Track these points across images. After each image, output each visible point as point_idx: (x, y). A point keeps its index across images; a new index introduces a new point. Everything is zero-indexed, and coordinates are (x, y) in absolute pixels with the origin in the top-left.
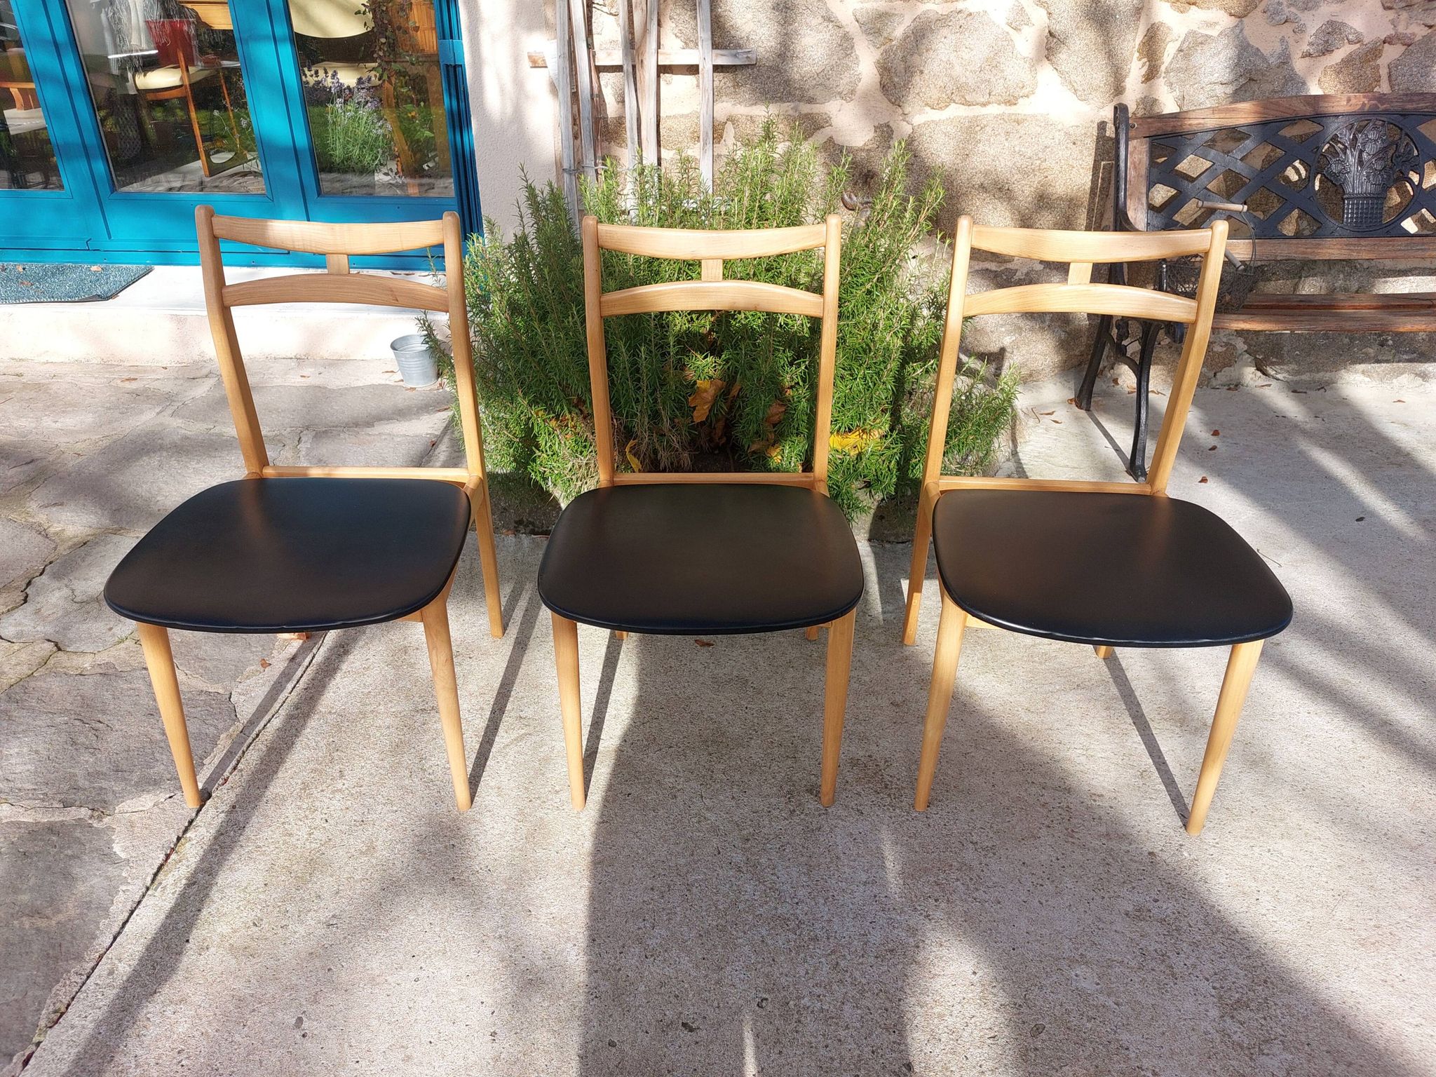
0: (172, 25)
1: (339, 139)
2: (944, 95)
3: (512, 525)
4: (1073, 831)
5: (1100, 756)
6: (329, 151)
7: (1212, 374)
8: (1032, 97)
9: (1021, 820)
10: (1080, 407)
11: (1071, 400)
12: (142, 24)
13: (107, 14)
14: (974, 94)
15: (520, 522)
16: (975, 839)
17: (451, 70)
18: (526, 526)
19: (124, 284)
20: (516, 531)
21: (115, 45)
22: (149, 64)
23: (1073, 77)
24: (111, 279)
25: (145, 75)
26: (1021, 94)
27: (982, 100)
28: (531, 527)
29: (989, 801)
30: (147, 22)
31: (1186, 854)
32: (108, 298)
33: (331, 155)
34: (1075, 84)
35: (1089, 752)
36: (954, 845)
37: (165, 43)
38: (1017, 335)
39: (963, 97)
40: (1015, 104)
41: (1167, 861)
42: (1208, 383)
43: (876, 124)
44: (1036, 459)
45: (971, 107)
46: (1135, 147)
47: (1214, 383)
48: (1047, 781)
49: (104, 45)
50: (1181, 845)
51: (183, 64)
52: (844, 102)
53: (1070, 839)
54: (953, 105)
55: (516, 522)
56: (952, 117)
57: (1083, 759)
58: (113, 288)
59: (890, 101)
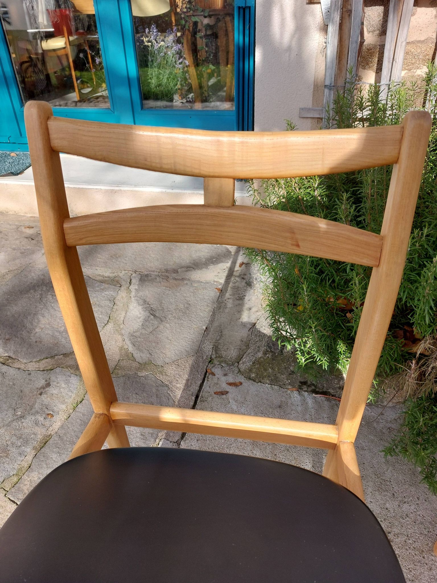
0: (61, 11)
1: (155, 72)
3: (297, 384)
6: (148, 79)
12: (44, 10)
13: (26, 4)
15: (304, 383)
17: (242, 11)
18: (309, 386)
19: (28, 165)
20: (300, 389)
21: (31, 24)
22: (49, 36)
24: (21, 162)
25: (46, 41)
28: (313, 388)
30: (47, 10)
32: (17, 174)
33: (149, 83)
37: (57, 22)
49: (26, 24)
51: (66, 34)
55: (301, 382)
58: (21, 167)
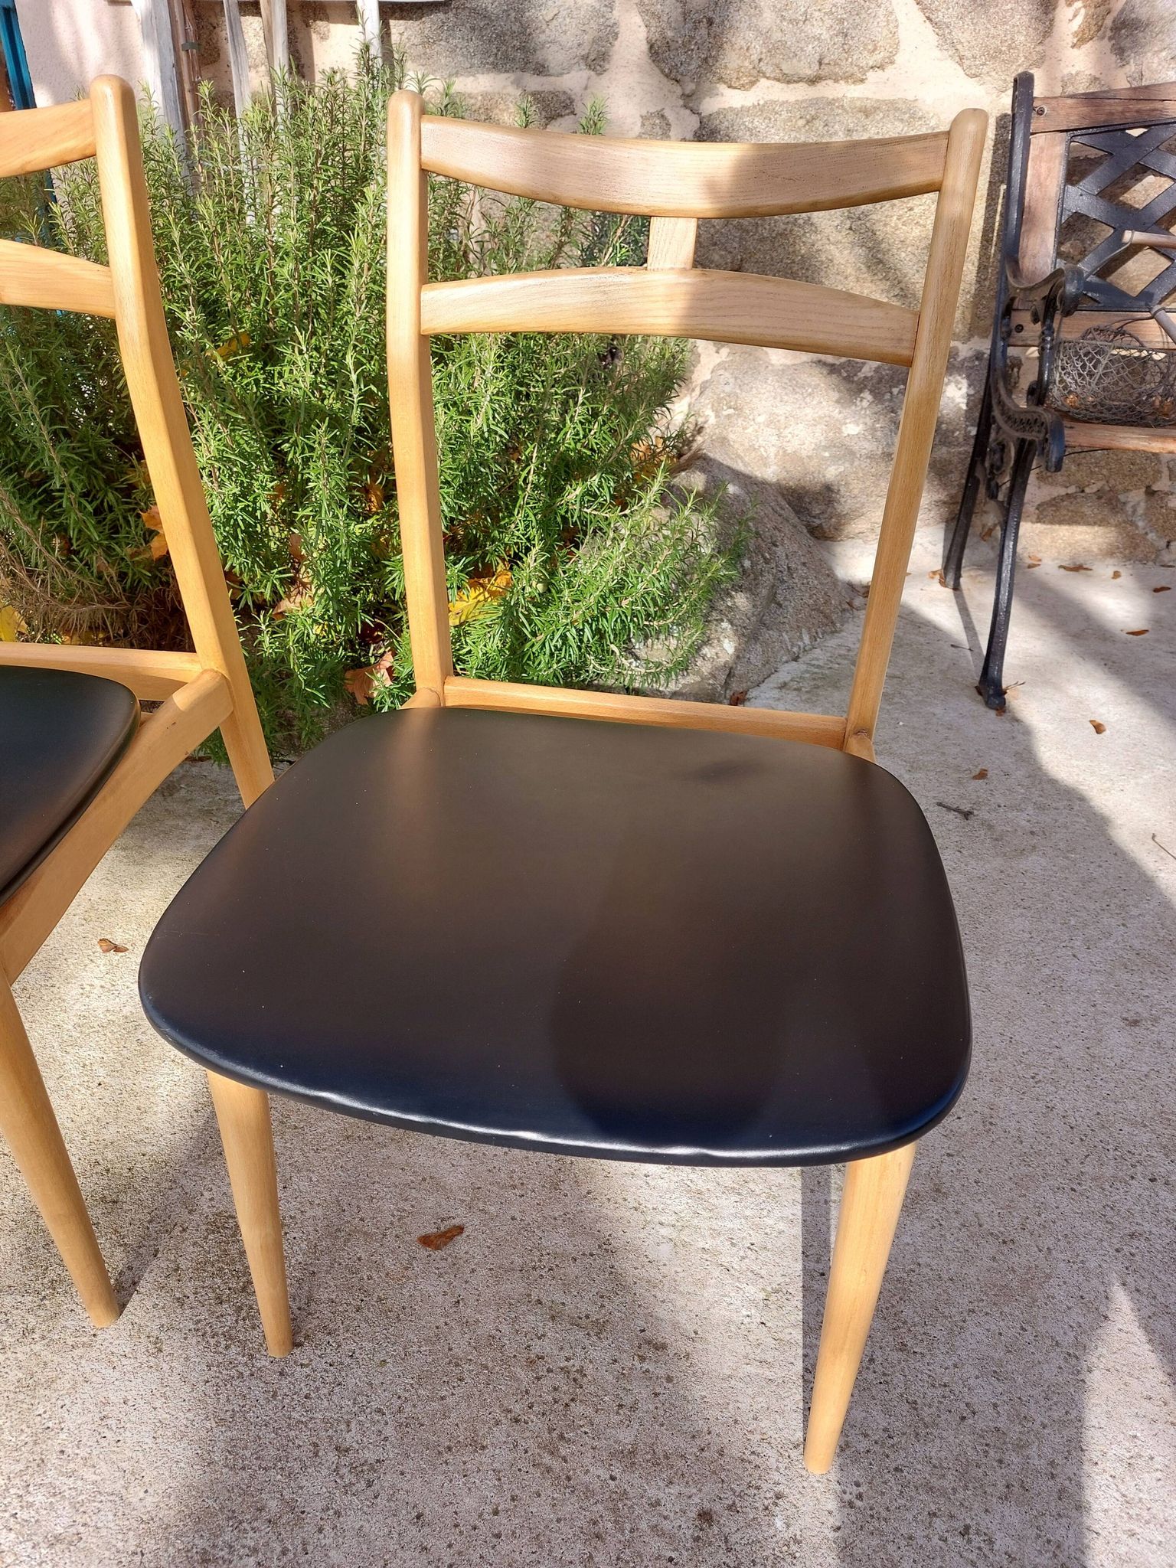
2: (747, 64)
4: (561, 1437)
5: (701, 1244)
7: (1163, 543)
8: (890, 70)
9: (470, 1397)
10: (943, 583)
11: (934, 573)
14: (795, 60)
16: (350, 1438)
23: (957, 35)
26: (871, 64)
27: (809, 72)
29: (428, 1341)
31: (779, 1523)
34: (959, 47)
35: (684, 1236)
36: (296, 1453)
38: (847, 465)
39: (778, 66)
40: (862, 81)
41: (733, 1539)
42: (1157, 556)
43: (644, 113)
44: (839, 660)
45: (791, 86)
46: (1042, 149)
47: (1166, 557)
48: (568, 1300)
50: (779, 1496)
52: (592, 73)
53: (547, 1459)
54: (763, 82)
56: (761, 103)
57: (665, 1249)
59: (662, 72)
